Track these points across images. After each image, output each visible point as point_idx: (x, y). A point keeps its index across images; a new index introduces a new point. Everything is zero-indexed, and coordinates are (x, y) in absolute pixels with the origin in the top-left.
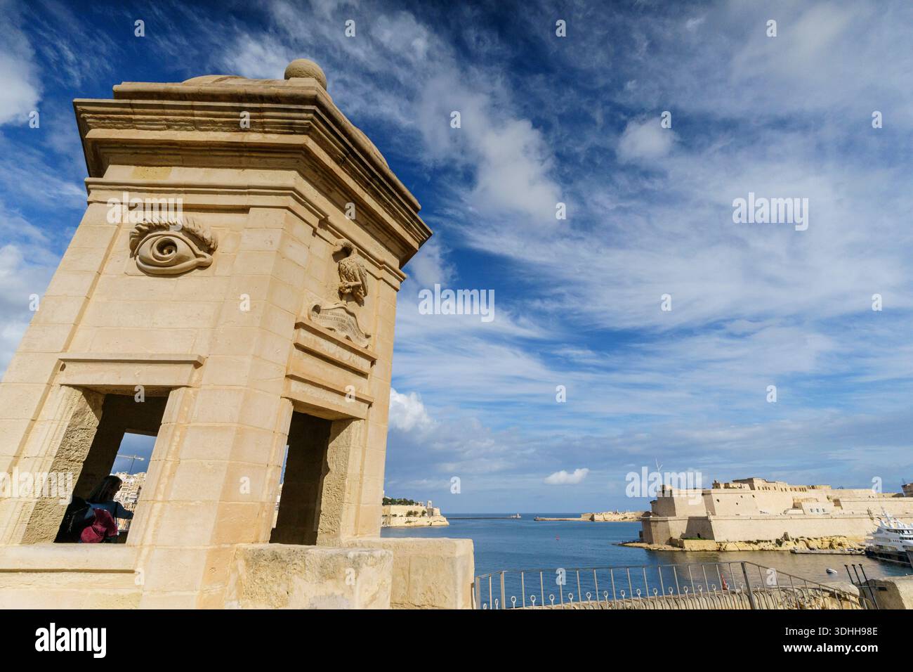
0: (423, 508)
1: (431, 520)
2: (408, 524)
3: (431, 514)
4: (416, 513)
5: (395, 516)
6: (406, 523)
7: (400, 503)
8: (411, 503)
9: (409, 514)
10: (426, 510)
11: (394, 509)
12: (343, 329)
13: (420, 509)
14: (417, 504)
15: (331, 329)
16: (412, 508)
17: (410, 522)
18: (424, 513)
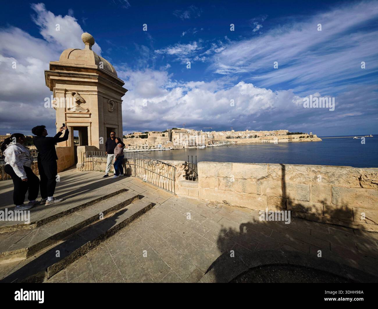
0: (308, 135)
1: (312, 139)
2: (300, 141)
3: (312, 137)
4: (304, 137)
5: (294, 138)
6: (299, 140)
7: (296, 134)
8: (301, 133)
9: (301, 137)
10: (309, 136)
11: (293, 136)
12: (78, 110)
13: (306, 135)
14: (305, 134)
15: (75, 112)
16: (302, 135)
17: (301, 140)
18: (308, 137)
